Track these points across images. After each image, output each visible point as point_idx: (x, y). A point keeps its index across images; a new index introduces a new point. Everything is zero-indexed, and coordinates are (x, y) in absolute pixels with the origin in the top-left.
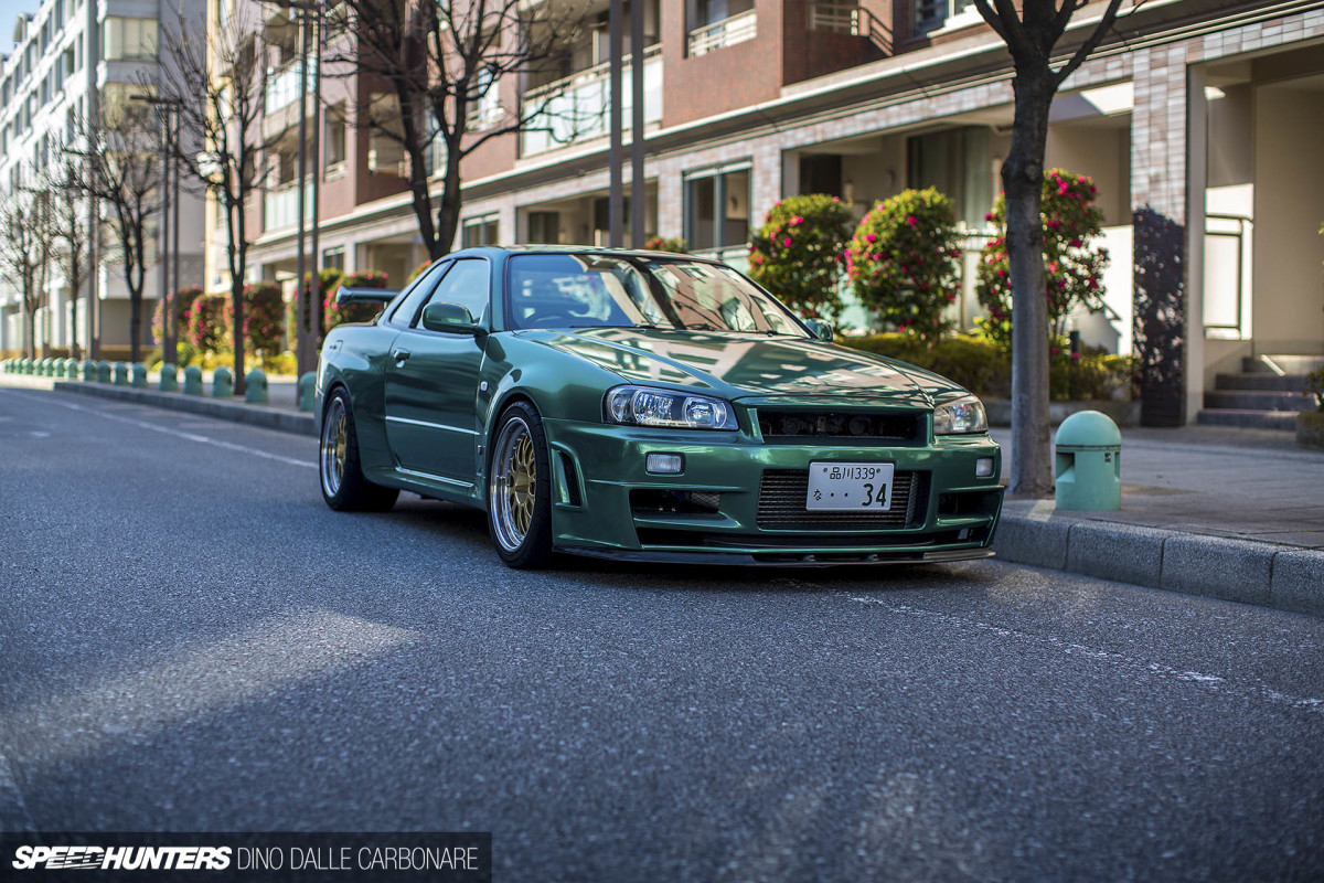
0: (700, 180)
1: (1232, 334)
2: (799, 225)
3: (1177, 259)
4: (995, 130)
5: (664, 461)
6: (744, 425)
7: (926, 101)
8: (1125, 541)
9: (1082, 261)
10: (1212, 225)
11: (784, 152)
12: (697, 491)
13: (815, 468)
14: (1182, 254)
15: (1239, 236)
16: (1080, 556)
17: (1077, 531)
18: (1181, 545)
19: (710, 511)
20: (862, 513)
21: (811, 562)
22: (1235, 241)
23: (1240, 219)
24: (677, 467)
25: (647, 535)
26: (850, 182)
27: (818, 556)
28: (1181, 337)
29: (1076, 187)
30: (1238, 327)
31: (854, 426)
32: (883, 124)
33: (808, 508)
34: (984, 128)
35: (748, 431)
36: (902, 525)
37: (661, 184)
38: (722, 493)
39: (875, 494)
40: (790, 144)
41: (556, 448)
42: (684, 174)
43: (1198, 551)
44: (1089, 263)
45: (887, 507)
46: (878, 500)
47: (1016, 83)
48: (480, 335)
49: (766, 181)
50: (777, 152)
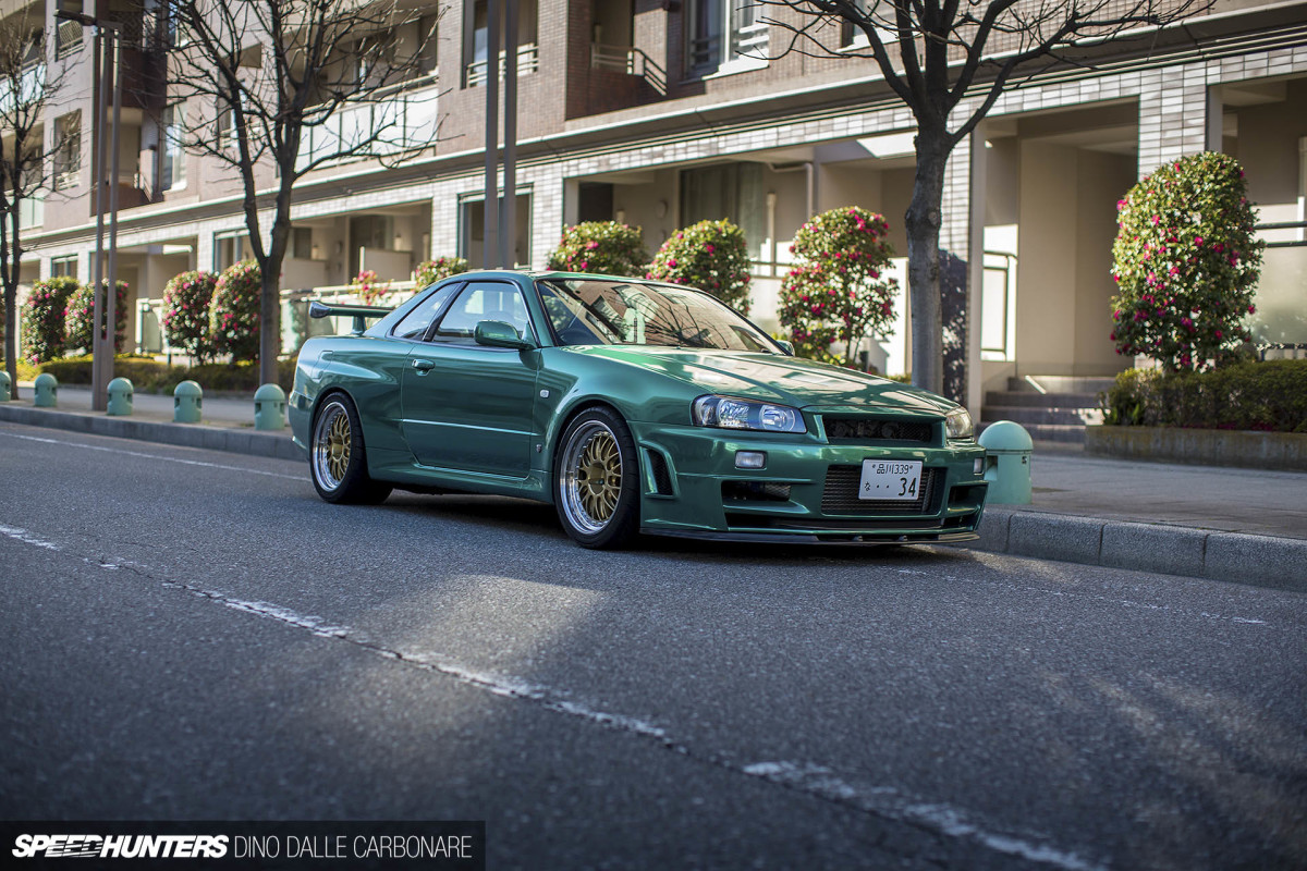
0: (474, 203)
1: (999, 357)
2: (594, 249)
3: (959, 290)
4: (772, 168)
5: (748, 458)
6: (811, 428)
7: (714, 139)
8: (1066, 528)
9: (876, 289)
10: (988, 260)
11: (566, 181)
12: (771, 483)
13: (867, 465)
14: (964, 286)
15: (1006, 270)
16: (1021, 541)
17: (1018, 520)
18: (1120, 530)
19: (781, 500)
20: (898, 502)
21: (860, 541)
22: (1002, 274)
23: (1007, 255)
24: (759, 462)
25: (734, 519)
26: (622, 210)
27: (866, 537)
28: (963, 359)
29: (872, 223)
30: (1004, 351)
31: (886, 431)
32: (669, 159)
33: (860, 497)
34: (761, 165)
35: (816, 433)
36: (919, 512)
37: (435, 204)
38: (792, 484)
39: (908, 486)
40: (573, 173)
41: (644, 446)
42: (459, 197)
43: (1136, 535)
44: (882, 291)
45: (916, 497)
46: (910, 491)
47: (917, 142)
48: (524, 349)
49: (548, 206)
50: (560, 180)
